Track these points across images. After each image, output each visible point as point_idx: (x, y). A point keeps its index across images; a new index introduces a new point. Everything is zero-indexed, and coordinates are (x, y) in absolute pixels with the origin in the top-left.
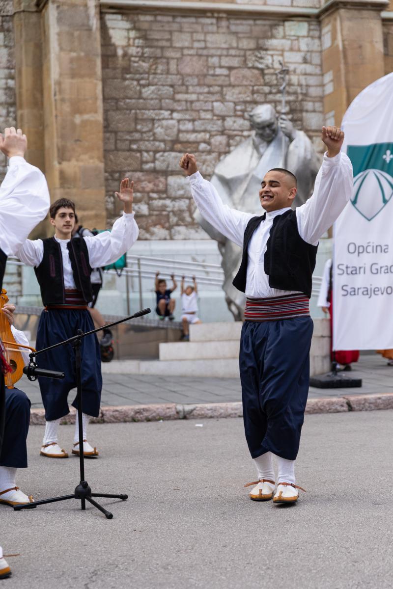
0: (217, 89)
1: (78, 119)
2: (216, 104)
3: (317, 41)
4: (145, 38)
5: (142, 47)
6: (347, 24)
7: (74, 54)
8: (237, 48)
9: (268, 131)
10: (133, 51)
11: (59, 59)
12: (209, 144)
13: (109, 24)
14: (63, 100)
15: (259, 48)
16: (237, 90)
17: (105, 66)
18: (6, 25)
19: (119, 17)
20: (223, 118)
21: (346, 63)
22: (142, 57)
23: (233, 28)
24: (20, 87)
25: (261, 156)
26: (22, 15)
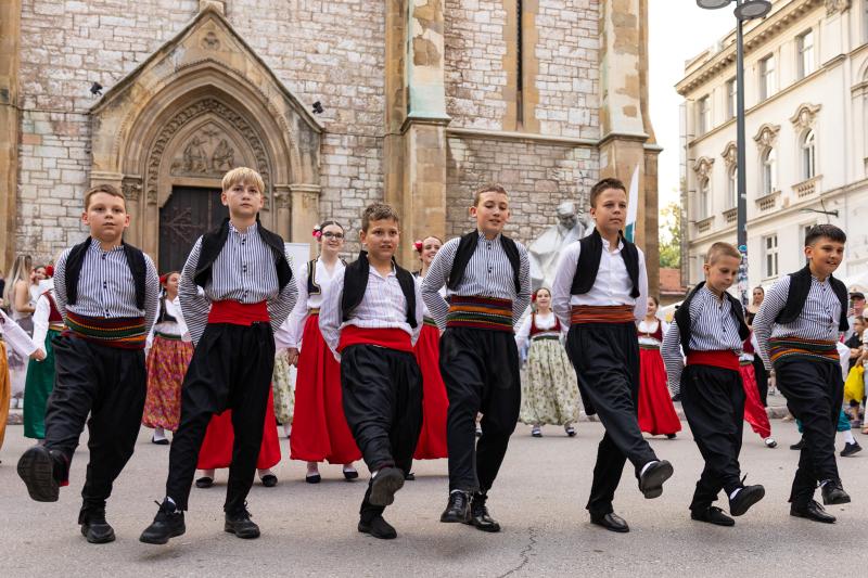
0: (526, 194)
1: (428, 211)
2: (524, 205)
3: (596, 163)
4: (476, 156)
5: (474, 162)
6: (619, 151)
7: (427, 165)
8: (540, 166)
9: (569, 221)
10: (467, 165)
11: (417, 168)
12: (518, 232)
13: (451, 145)
14: (418, 197)
15: (556, 166)
16: (538, 195)
17: (448, 175)
18: (379, 144)
19: (458, 140)
20: (529, 214)
22: (473, 169)
23: (538, 151)
24: (388, 187)
25: (563, 238)
26: (391, 137)
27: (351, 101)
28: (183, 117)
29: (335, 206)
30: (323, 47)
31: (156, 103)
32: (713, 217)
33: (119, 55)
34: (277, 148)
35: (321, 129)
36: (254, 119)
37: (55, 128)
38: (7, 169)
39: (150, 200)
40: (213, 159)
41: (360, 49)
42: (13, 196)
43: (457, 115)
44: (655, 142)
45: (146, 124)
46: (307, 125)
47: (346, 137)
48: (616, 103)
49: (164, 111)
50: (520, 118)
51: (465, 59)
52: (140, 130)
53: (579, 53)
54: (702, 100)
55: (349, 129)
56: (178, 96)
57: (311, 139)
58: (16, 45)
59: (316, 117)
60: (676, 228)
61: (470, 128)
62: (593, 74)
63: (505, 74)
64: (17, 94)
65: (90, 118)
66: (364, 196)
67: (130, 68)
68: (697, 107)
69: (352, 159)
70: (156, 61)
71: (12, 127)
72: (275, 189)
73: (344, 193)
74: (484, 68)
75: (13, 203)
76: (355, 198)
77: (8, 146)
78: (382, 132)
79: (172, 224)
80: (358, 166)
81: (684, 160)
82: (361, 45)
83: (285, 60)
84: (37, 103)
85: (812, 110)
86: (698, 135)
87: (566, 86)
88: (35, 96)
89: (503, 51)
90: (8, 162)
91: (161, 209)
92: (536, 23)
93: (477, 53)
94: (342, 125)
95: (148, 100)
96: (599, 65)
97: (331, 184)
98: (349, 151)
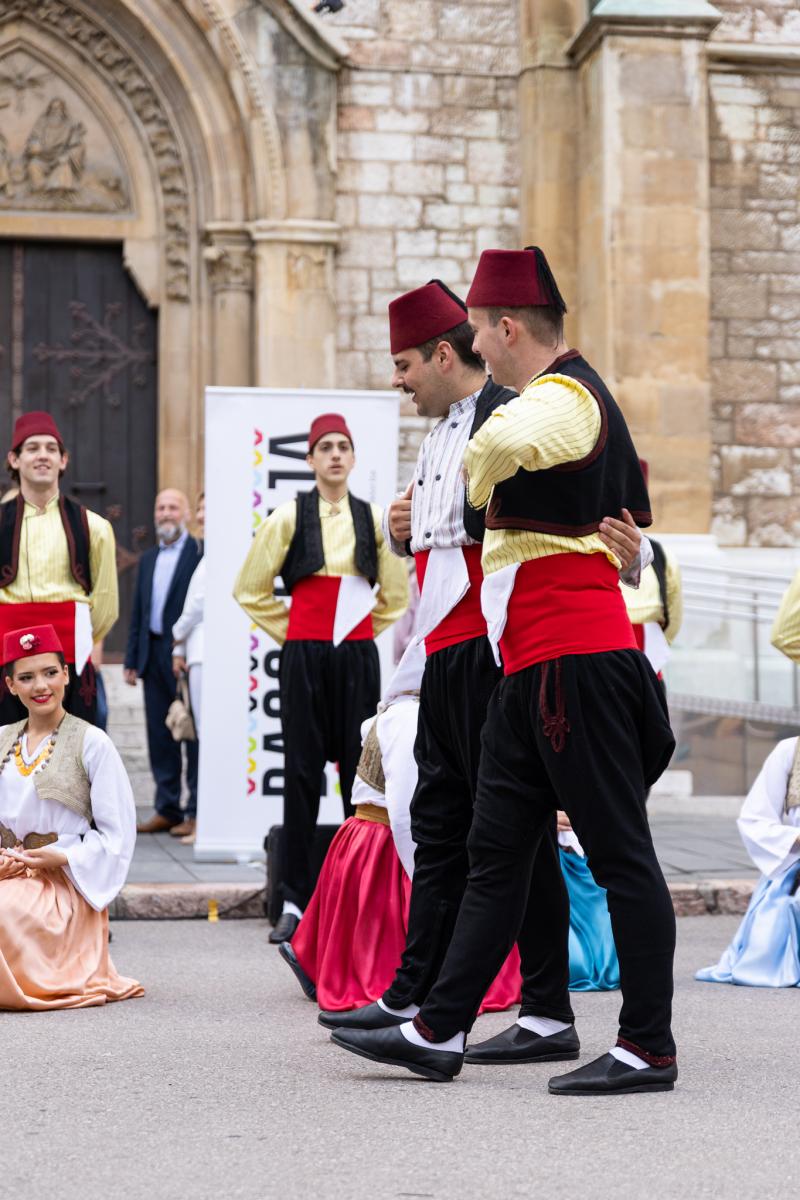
1: (657, 290)
4: (791, 124)
5: (784, 143)
7: (652, 155)
10: (765, 151)
11: (624, 164)
13: (716, 92)
14: (628, 250)
17: (712, 184)
18: (503, 97)
19: (738, 80)
22: (784, 164)
24: (532, 223)
26: (540, 74)
29: (378, 283)
34: (211, 117)
35: (338, 59)
36: (146, 35)
40: (29, 156)
43: (734, 5)
46: (297, 47)
47: (408, 80)
55: (417, 56)
57: (311, 88)
59: (323, 24)
61: (771, 41)
66: (465, 251)
69: (425, 143)
72: (206, 238)
73: (405, 244)
76: (436, 256)
78: (512, 64)
80: (442, 163)
94: (398, 47)
97: (366, 219)
98: (417, 122)
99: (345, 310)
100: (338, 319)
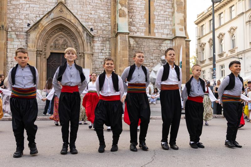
0: (151, 54)
1: (123, 59)
2: (151, 57)
3: (172, 45)
4: (137, 43)
5: (136, 45)
6: (178, 41)
7: (123, 46)
8: (156, 46)
9: (164, 61)
10: (134, 46)
11: (120, 47)
12: (149, 65)
13: (130, 40)
14: (120, 55)
15: (160, 46)
16: (155, 54)
17: (129, 49)
18: (109, 40)
19: (132, 39)
20: (152, 60)
21: (178, 49)
22: (136, 47)
23: (155, 41)
24: (112, 52)
26: (113, 38)
27: (101, 28)
28: (53, 33)
29: (97, 58)
30: (93, 12)
31: (46, 29)
32: (206, 60)
33: (35, 15)
34: (80, 41)
35: (93, 36)
36: (74, 33)
37: (17, 36)
38: (4, 48)
39: (44, 57)
40: (62, 45)
41: (103, 13)
42: (5, 56)
43: (131, 31)
44: (189, 39)
45: (43, 35)
46: (89, 35)
47: (100, 38)
48: (177, 27)
49: (48, 31)
50: (150, 32)
51: (134, 15)
52: (41, 36)
53: (167, 13)
54: (202, 26)
55: (101, 36)
56: (52, 27)
57: (90, 39)
58: (6, 13)
59: (91, 32)
60: (195, 63)
61: (135, 35)
62: (170, 19)
63: (145, 19)
64: (6, 27)
65: (27, 33)
66: (105, 55)
67: (38, 19)
68: (201, 28)
69: (101, 44)
70: (46, 17)
71: (5, 36)
72: (80, 53)
73: (99, 54)
74: (139, 18)
75: (5, 58)
76: (102, 55)
77: (4, 41)
78: (110, 37)
79: (50, 63)
80: (103, 46)
81: (197, 43)
82: (104, 12)
83: (82, 16)
84: (12, 29)
85: (234, 28)
86: (201, 36)
87: (163, 23)
88: (11, 27)
89: (145, 13)
90: (4, 46)
91: (47, 59)
92: (154, 4)
93: (137, 13)
94: (99, 35)
95: (43, 28)
96: (172, 16)
97: (95, 52)
98: (101, 42)
99: (93, 60)
100: (93, 61)
